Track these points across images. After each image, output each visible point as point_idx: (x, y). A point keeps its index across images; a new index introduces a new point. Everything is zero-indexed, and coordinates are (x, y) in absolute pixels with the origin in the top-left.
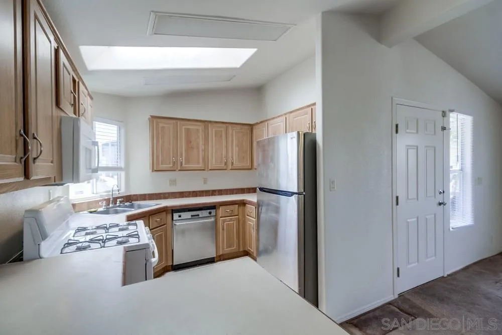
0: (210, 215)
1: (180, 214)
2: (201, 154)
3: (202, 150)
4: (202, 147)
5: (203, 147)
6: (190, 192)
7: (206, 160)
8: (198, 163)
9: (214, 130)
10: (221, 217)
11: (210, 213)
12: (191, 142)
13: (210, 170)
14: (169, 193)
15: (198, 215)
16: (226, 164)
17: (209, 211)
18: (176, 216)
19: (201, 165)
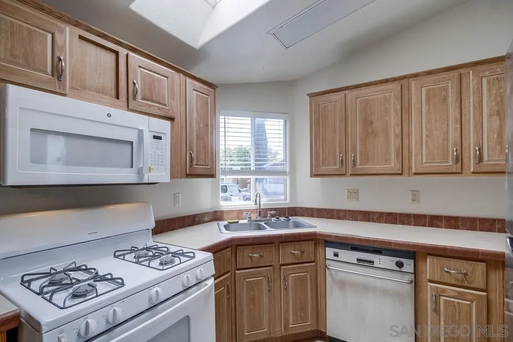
0: (398, 269)
1: (336, 250)
2: (394, 143)
3: (396, 136)
4: (394, 130)
5: (398, 130)
6: (381, 214)
7: (403, 154)
8: (387, 161)
9: (424, 90)
10: (430, 281)
11: (400, 265)
12: (372, 123)
13: (415, 174)
14: (345, 211)
15: (373, 262)
16: (459, 159)
17: (398, 259)
18: (330, 252)
19: (393, 165)
